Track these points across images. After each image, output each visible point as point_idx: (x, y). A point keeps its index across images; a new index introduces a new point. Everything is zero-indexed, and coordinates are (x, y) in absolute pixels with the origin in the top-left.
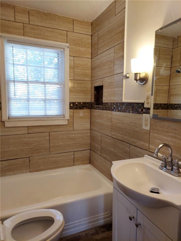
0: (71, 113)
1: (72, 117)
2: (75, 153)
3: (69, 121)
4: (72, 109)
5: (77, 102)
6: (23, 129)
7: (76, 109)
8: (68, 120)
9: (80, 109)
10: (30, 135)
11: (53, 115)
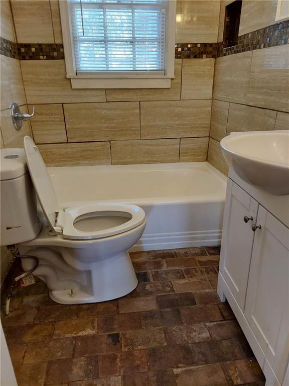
0: (177, 66)
1: (179, 73)
2: (183, 141)
3: (174, 81)
4: (180, 58)
5: (191, 44)
6: (98, 93)
7: (188, 57)
8: (172, 79)
9: (195, 57)
10: (110, 105)
11: (146, 70)
